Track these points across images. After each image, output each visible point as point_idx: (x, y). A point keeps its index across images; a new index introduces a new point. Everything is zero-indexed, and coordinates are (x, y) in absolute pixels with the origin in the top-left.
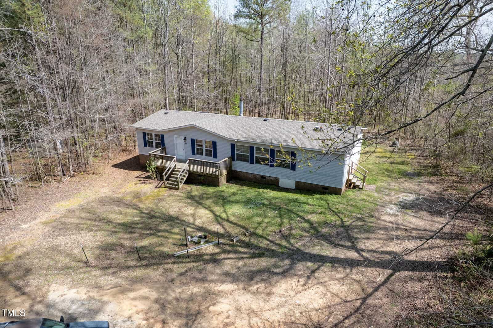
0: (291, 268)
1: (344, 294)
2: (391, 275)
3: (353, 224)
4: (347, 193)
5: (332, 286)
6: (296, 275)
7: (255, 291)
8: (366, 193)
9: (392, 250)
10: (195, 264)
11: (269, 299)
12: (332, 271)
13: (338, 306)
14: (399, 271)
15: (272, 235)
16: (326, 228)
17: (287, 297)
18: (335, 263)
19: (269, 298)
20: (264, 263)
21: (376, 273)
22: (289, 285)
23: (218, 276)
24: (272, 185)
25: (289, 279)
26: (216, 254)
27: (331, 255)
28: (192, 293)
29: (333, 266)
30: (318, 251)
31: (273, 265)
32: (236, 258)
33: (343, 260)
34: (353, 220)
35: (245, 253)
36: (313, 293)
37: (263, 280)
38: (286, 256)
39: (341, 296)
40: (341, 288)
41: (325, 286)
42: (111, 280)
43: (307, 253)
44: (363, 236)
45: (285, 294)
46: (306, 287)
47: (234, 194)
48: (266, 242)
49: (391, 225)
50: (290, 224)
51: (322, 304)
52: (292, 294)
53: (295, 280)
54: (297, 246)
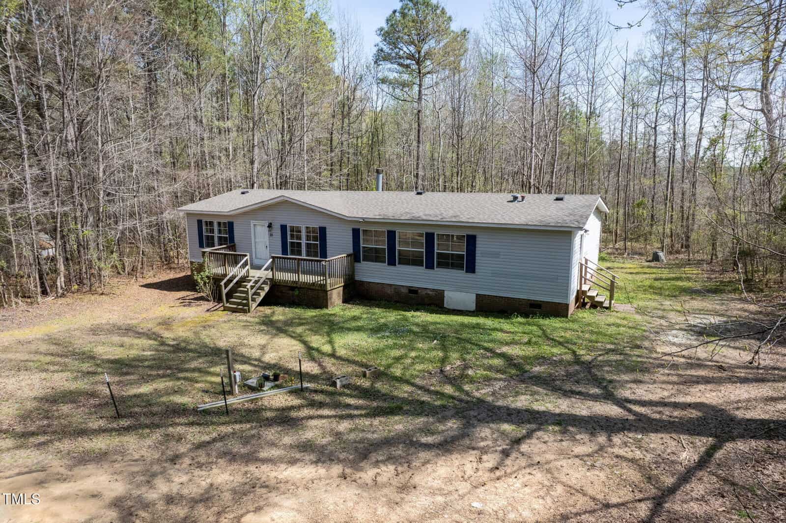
0: (464, 435)
1: (598, 487)
2: (713, 449)
3: (600, 358)
4: (580, 315)
5: (565, 470)
6: (474, 449)
7: (369, 482)
8: (619, 315)
9: (698, 400)
10: (237, 427)
11: (402, 499)
12: (561, 440)
13: (587, 515)
14: (733, 439)
15: (423, 378)
16: (540, 365)
17: (450, 493)
18: (567, 425)
19: (403, 495)
20: (398, 425)
21: (674, 443)
22: (455, 469)
23: (285, 449)
24: (429, 305)
25: (455, 456)
26: (292, 408)
27: (557, 411)
28: (212, 485)
29: (564, 432)
30: (526, 403)
31: (419, 429)
32: (335, 416)
33: (586, 419)
34: (599, 353)
35: (357, 408)
36: (518, 485)
37: (391, 459)
38: (452, 412)
39: (590, 492)
40: (588, 474)
41: (549, 471)
42: (28, 457)
43: (499, 408)
44: (625, 377)
45: (445, 488)
46: (498, 473)
47: (355, 318)
48: (407, 388)
49: (682, 360)
50: (464, 360)
51: (543, 511)
52: (463, 487)
53: (472, 458)
54: (477, 394)
